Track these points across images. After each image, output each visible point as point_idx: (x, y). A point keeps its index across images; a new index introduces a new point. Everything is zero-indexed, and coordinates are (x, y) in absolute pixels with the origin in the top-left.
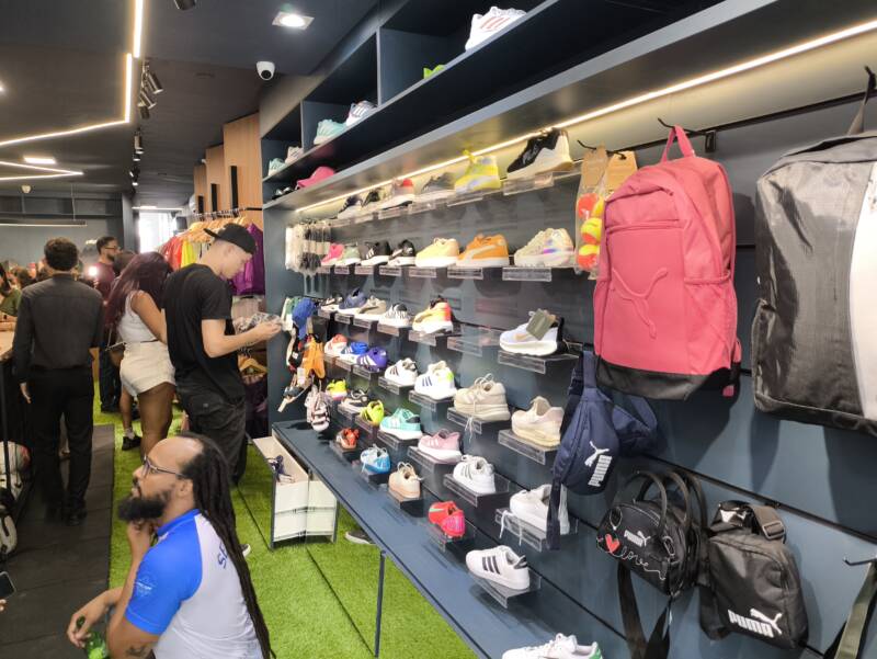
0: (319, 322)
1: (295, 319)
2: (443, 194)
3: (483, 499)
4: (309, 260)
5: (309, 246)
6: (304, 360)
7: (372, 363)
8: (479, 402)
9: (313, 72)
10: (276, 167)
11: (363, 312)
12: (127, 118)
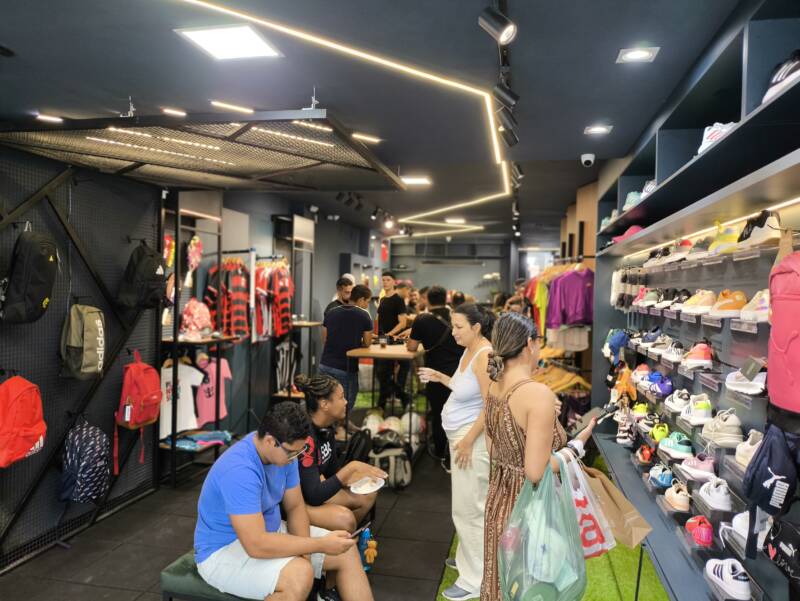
0: (630, 352)
1: (611, 347)
2: (703, 254)
3: (715, 512)
4: (625, 300)
5: (625, 287)
6: (617, 382)
7: (659, 390)
8: (717, 430)
9: (624, 155)
10: (607, 223)
11: (654, 346)
12: (507, 192)
